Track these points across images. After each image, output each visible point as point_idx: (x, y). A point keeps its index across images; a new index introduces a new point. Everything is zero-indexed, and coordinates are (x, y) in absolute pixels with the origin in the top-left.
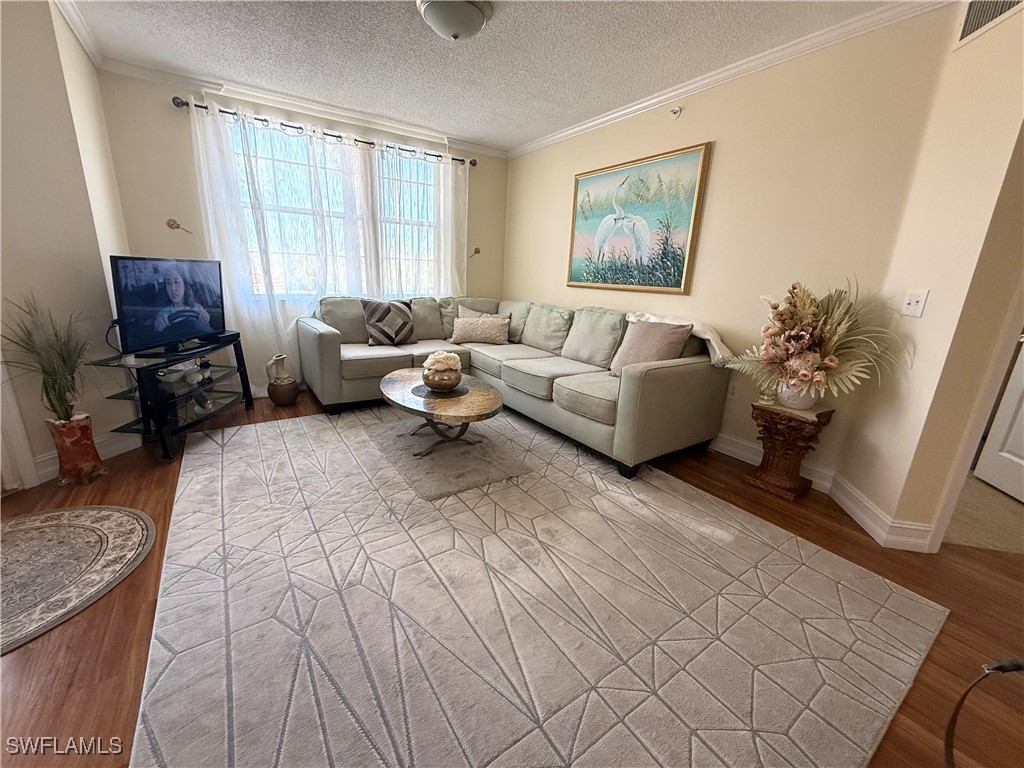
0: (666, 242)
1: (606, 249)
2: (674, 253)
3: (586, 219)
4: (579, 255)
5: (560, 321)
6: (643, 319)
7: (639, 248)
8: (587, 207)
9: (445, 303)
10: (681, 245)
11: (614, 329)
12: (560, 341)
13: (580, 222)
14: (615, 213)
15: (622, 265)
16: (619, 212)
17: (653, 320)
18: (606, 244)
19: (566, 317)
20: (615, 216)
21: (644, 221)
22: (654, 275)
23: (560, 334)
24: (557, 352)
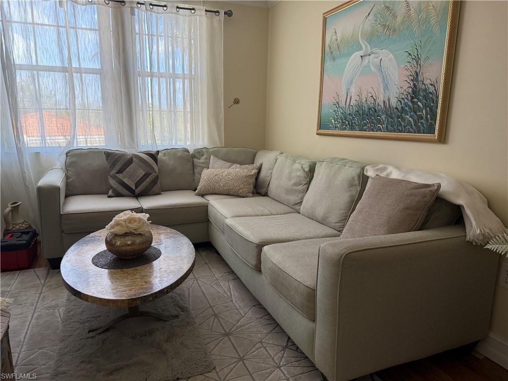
0: (416, 77)
1: (353, 91)
2: (425, 90)
3: (334, 59)
4: (328, 100)
5: (300, 173)
6: (383, 175)
7: (386, 88)
8: (335, 46)
9: (199, 153)
10: (434, 80)
11: (351, 185)
12: (300, 195)
13: (328, 64)
14: (361, 49)
15: (370, 109)
16: (365, 47)
17: (395, 175)
18: (353, 85)
19: (307, 169)
20: (361, 53)
21: (391, 56)
22: (403, 119)
23: (300, 187)
24: (297, 207)
